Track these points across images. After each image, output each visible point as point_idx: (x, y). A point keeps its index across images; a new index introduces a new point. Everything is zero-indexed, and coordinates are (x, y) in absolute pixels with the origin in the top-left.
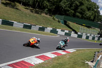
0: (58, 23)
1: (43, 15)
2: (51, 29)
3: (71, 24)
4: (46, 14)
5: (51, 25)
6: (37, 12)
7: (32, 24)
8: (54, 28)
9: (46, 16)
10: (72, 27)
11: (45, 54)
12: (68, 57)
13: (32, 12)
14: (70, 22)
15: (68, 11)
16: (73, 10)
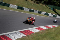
0: (49, 10)
1: (41, 4)
2: (45, 13)
3: (57, 10)
4: (43, 4)
5: (45, 11)
6: (37, 3)
7: (35, 9)
8: (47, 12)
9: (43, 5)
10: (57, 12)
11: (41, 27)
12: (54, 29)
13: (35, 2)
14: (56, 9)
15: (56, 3)
16: (59, 2)
